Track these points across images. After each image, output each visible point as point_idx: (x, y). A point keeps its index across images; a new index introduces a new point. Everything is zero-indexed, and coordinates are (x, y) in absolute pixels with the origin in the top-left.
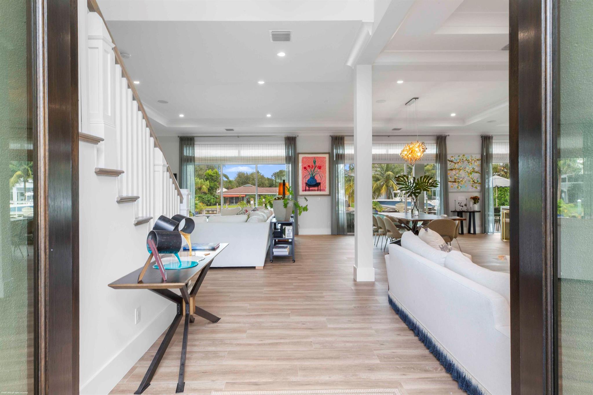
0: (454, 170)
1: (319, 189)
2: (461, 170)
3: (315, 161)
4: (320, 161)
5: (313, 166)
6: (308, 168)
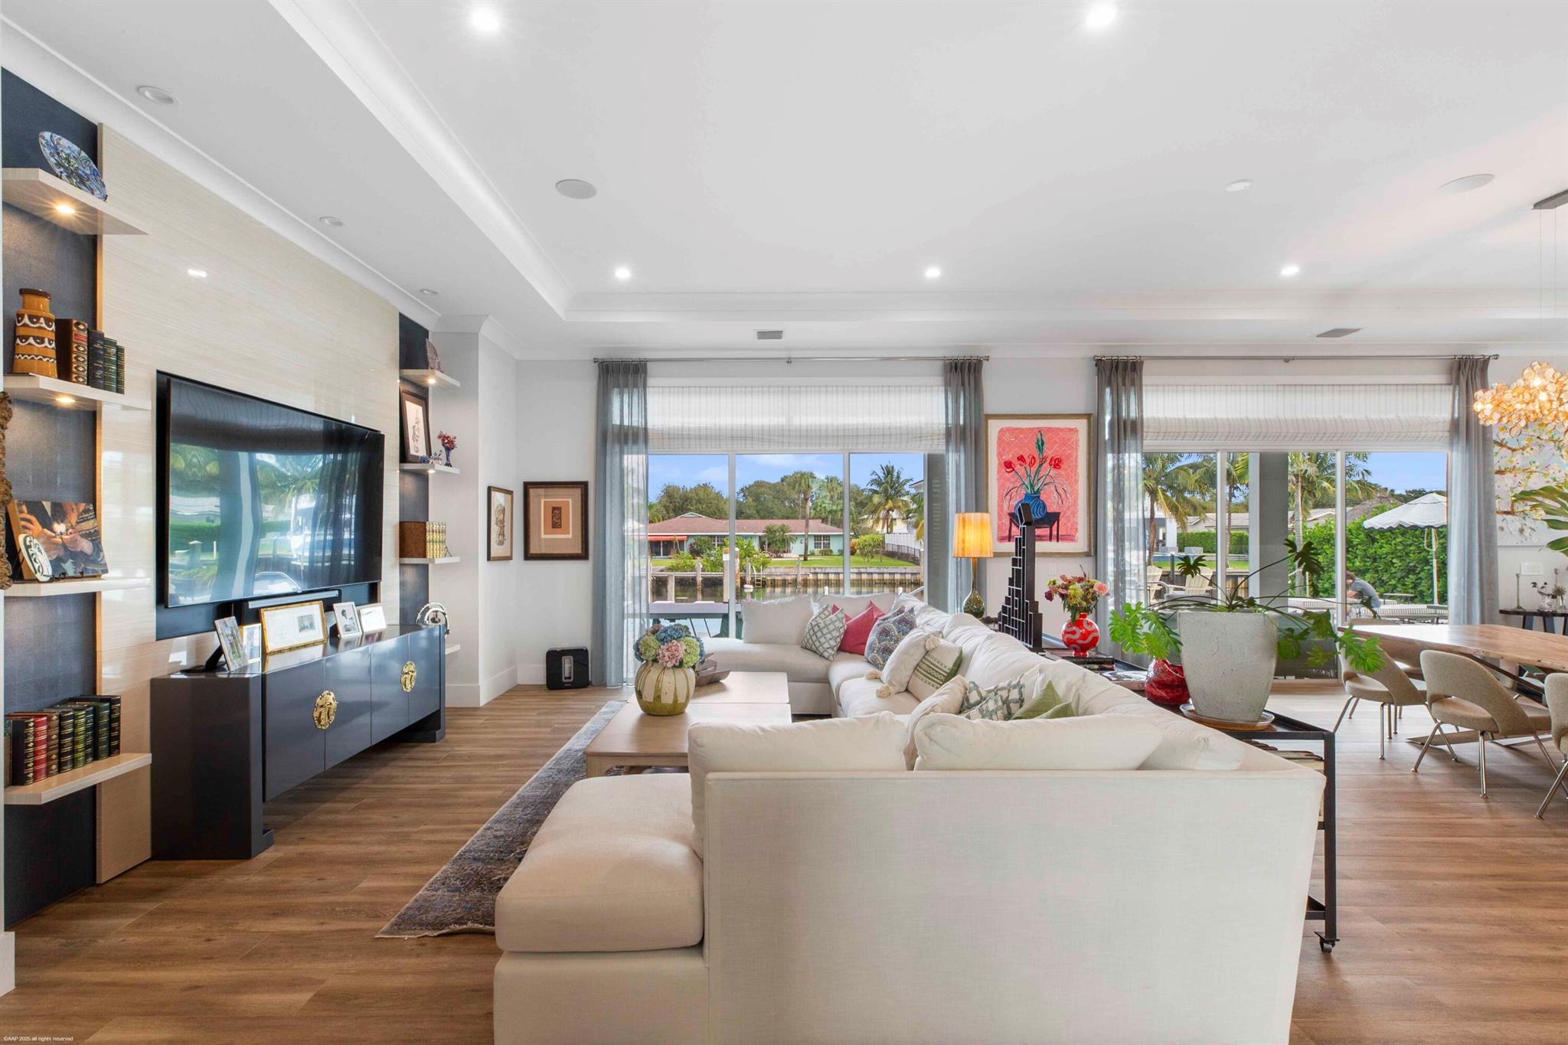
0: (1508, 475)
1: (1055, 533)
2: (1531, 472)
3: (1042, 440)
4: (1057, 443)
5: (1034, 457)
6: (1019, 466)
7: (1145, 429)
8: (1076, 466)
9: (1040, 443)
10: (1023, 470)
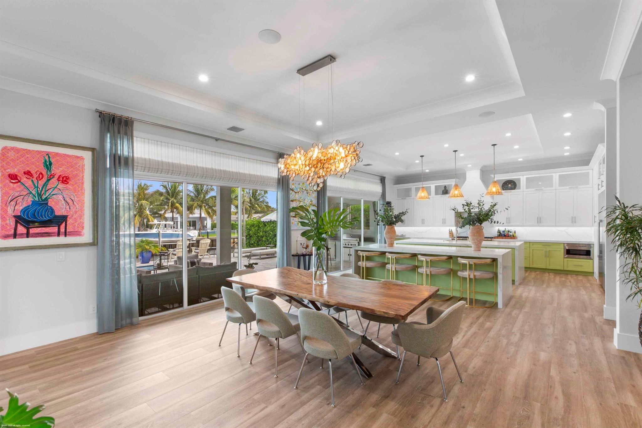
1: (62, 230)
2: (301, 201)
3: (50, 161)
4: (63, 165)
5: (41, 174)
6: (25, 179)
7: (135, 164)
8: (83, 183)
9: (48, 164)
10: (30, 182)
